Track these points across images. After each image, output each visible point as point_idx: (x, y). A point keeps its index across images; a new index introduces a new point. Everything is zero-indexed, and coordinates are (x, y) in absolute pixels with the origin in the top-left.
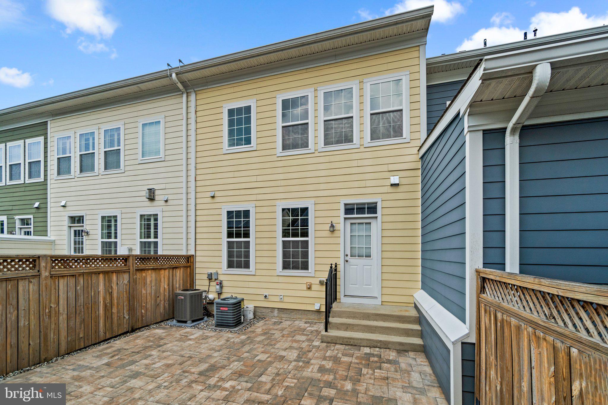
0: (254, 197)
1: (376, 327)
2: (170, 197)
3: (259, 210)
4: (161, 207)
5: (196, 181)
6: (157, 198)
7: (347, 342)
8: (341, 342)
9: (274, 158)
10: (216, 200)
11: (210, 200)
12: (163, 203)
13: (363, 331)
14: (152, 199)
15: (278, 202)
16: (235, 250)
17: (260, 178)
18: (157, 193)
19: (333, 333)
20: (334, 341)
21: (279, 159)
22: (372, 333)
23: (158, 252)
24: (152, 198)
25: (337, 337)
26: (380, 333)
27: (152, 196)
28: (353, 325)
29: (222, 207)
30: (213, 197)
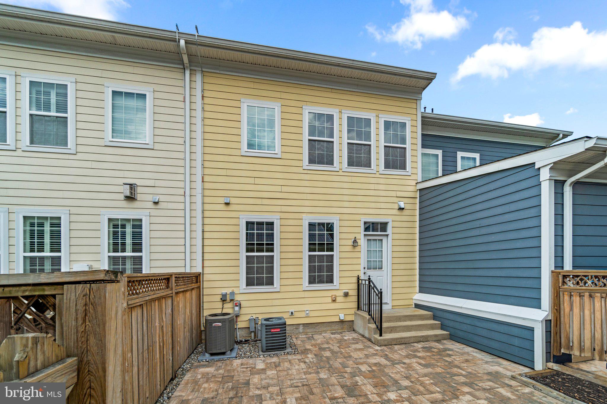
0: (278, 209)
1: (412, 326)
2: (162, 198)
3: (284, 222)
4: (148, 211)
5: (203, 182)
6: (139, 197)
7: (399, 341)
8: (395, 343)
9: (300, 170)
10: (231, 207)
11: (223, 207)
12: (151, 205)
13: (404, 331)
14: (131, 198)
15: (304, 216)
16: (255, 265)
17: (285, 189)
18: (139, 190)
19: (387, 336)
20: (390, 344)
21: (306, 172)
22: (409, 331)
23: (142, 271)
24: (133, 197)
25: (392, 339)
26: (415, 330)
27: (133, 195)
28: (396, 327)
29: (240, 217)
30: (227, 204)
